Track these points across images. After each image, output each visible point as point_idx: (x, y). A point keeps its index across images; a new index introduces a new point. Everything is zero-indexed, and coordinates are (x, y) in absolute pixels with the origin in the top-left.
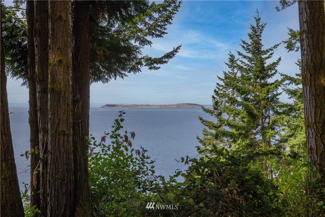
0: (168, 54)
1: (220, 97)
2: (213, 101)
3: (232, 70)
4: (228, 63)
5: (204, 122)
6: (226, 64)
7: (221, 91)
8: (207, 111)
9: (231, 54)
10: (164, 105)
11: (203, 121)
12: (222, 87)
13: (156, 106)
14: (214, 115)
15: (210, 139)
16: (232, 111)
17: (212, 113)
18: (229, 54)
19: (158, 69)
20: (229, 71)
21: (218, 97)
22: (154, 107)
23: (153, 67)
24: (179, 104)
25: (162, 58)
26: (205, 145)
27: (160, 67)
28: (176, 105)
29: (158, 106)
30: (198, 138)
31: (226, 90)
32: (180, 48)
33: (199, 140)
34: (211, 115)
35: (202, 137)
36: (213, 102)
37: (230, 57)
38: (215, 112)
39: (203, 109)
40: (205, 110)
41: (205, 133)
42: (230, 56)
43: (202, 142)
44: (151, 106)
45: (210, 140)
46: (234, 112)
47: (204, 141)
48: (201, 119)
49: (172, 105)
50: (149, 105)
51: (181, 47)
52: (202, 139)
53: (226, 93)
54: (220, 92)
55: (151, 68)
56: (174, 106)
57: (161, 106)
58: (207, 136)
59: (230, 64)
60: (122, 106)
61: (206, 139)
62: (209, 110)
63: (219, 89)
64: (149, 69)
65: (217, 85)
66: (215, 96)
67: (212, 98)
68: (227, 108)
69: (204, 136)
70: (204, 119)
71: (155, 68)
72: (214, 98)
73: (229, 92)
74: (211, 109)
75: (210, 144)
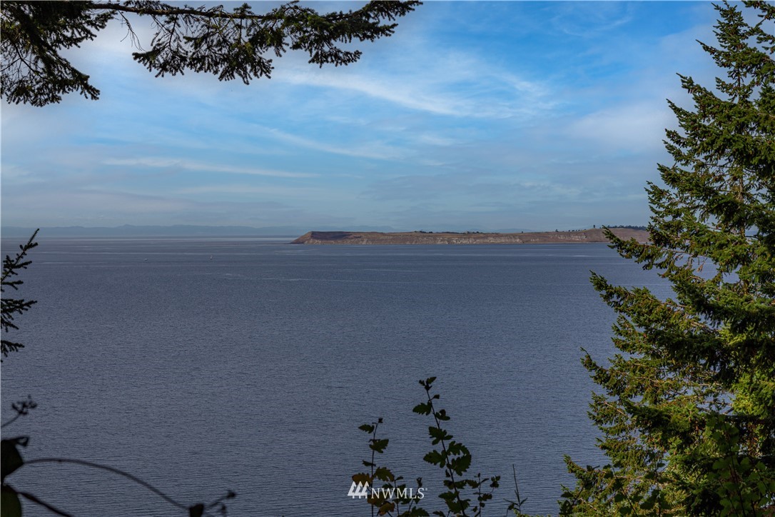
1: (682, 191)
2: (654, 206)
3: (731, 74)
4: (717, 45)
5: (615, 299)
6: (706, 48)
7: (686, 164)
8: (627, 251)
9: (725, 7)
10: (538, 235)
11: (610, 295)
12: (689, 148)
13: (507, 235)
14: (659, 265)
15: (644, 366)
16: (721, 246)
17: (649, 257)
18: (718, 7)
19: (349, 60)
20: (718, 80)
21: (676, 191)
22: (498, 241)
23: (331, 55)
24: (597, 227)
25: (365, 12)
26: (618, 394)
27: (358, 53)
28: (586, 233)
29: (514, 236)
30: (590, 364)
31: (707, 158)
33: (594, 373)
34: (646, 267)
36: (652, 209)
37: (723, 20)
38: (660, 255)
39: (609, 242)
40: (620, 245)
42: (725, 13)
43: (607, 379)
44: (487, 235)
45: (642, 370)
46: (726, 251)
47: (617, 375)
48: (600, 284)
49: (569, 233)
50: (477, 235)
52: (608, 366)
53: (711, 171)
54: (685, 168)
55: (319, 59)
56: (577, 238)
57: (526, 238)
58: (633, 352)
59: (721, 49)
60: (374, 236)
61: (624, 366)
62: (634, 243)
63: (678, 155)
64: (312, 61)
65: (668, 140)
66: (663, 186)
67: (650, 193)
68: (699, 232)
69: (618, 351)
70: (615, 285)
71: (337, 56)
72: (657, 194)
73: (722, 165)
74: (645, 240)
75: (640, 388)
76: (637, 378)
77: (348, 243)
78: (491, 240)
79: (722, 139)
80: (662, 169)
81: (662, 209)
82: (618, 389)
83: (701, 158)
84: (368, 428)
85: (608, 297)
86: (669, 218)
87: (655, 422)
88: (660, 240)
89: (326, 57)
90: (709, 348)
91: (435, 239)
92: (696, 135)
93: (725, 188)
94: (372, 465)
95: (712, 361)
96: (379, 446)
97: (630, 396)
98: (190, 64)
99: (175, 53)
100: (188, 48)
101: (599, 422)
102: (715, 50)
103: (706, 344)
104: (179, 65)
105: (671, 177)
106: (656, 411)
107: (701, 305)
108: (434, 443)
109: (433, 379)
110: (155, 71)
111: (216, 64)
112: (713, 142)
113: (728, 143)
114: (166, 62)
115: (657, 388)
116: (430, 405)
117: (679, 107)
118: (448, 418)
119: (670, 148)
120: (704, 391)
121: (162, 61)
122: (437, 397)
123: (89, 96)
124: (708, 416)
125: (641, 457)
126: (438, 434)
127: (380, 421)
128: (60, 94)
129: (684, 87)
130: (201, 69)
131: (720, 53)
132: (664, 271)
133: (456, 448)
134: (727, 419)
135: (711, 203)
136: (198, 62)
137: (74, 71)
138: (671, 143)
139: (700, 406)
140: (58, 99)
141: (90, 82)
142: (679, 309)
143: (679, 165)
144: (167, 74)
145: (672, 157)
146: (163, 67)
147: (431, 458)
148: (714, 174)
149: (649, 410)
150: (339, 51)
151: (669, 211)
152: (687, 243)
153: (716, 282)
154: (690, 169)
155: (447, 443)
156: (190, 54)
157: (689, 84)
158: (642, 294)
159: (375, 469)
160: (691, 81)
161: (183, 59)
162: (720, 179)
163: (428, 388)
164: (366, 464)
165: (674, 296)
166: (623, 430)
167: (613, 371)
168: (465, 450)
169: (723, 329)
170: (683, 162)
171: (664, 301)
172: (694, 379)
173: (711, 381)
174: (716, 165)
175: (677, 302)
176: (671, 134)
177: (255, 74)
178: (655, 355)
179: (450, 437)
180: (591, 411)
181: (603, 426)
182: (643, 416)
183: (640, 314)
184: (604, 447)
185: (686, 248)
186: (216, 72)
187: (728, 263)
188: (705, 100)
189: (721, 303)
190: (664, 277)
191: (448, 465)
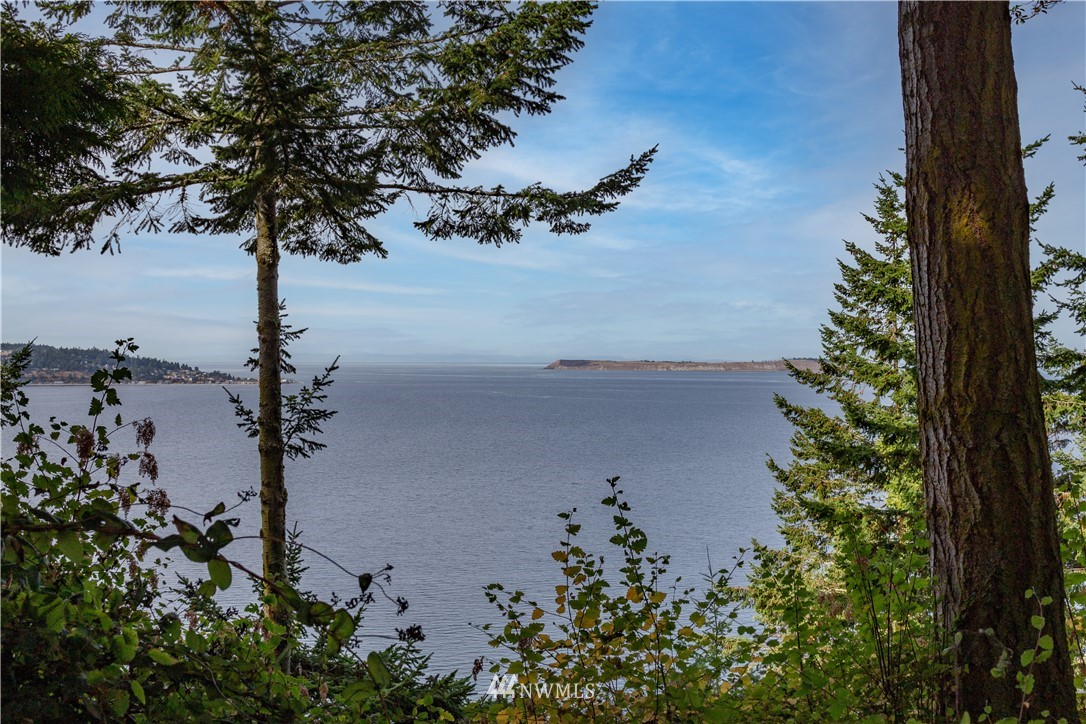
0: (611, 180)
1: (848, 332)
2: (826, 344)
3: (887, 240)
4: (877, 216)
5: (793, 415)
6: (868, 219)
7: (851, 310)
8: (804, 379)
9: (883, 187)
10: (738, 364)
11: (790, 412)
12: (853, 298)
13: (713, 365)
14: (829, 389)
15: (816, 469)
16: (876, 375)
17: (820, 383)
18: (877, 187)
19: (581, 231)
20: (877, 244)
21: (843, 331)
22: (706, 368)
23: (567, 226)
25: (593, 192)
26: (795, 491)
27: (588, 225)
28: (776, 363)
29: (719, 365)
30: (773, 466)
31: (867, 305)
32: (652, 157)
33: (776, 473)
34: (818, 391)
35: (787, 462)
36: (824, 346)
37: (882, 197)
38: (830, 382)
39: (789, 372)
40: (798, 373)
41: (799, 449)
42: (883, 192)
43: (787, 478)
44: (697, 364)
45: (814, 473)
46: (880, 379)
47: (795, 476)
48: (782, 403)
49: (763, 363)
50: (689, 364)
51: (655, 154)
52: (787, 469)
53: (871, 316)
54: (850, 314)
55: (558, 229)
56: (769, 367)
57: (728, 367)
58: (807, 459)
59: (881, 220)
60: (609, 365)
61: (800, 469)
62: (809, 373)
63: (845, 304)
64: (552, 230)
65: (837, 292)
66: (833, 327)
67: (823, 333)
68: (858, 364)
69: (795, 458)
70: (794, 405)
71: (571, 227)
72: (829, 334)
73: (879, 312)
74: (817, 369)
75: (812, 486)
76: (810, 479)
77: (588, 369)
78: (701, 368)
79: (876, 290)
80: (832, 314)
81: (832, 346)
82: (794, 486)
83: (863, 306)
84: (565, 516)
85: (787, 414)
86: (837, 353)
87: (823, 513)
88: (828, 370)
89: (564, 229)
90: (865, 456)
91: (657, 367)
92: (856, 287)
93: (883, 330)
94: (568, 544)
95: (869, 466)
96: (573, 529)
97: (803, 492)
98: (457, 231)
99: (446, 222)
100: (456, 219)
101: (780, 512)
102: (875, 221)
103: (863, 453)
104: (449, 232)
105: (839, 320)
106: (823, 505)
107: (859, 421)
108: (618, 528)
109: (618, 478)
110: (430, 236)
111: (478, 231)
112: (870, 293)
113: (882, 293)
114: (439, 230)
115: (826, 487)
116: (615, 498)
117: (845, 264)
118: (629, 509)
119: (839, 298)
120: (864, 489)
121: (436, 229)
122: (621, 492)
123: (380, 255)
124: (865, 510)
125: (813, 542)
126: (621, 522)
127: (575, 510)
128: (359, 255)
129: (848, 250)
130: (465, 235)
131: (879, 223)
132: (833, 394)
133: (635, 532)
134: (880, 512)
135: (868, 341)
136: (463, 230)
137: (369, 237)
138: (839, 294)
139: (860, 502)
140: (359, 259)
141: (383, 246)
142: (845, 424)
143: (845, 311)
144: (440, 239)
145: (840, 305)
146: (437, 233)
147: (615, 540)
148: (873, 318)
149: (817, 504)
150: (573, 223)
151: (837, 347)
152: (851, 372)
153: (875, 404)
154: (854, 314)
155: (628, 528)
156: (457, 223)
157: (852, 248)
158: (815, 413)
159: (570, 547)
160: (853, 246)
161: (452, 227)
162: (879, 322)
163: (613, 485)
164: (563, 544)
165: (842, 415)
166: (799, 519)
167: (791, 472)
168: (643, 534)
169: (878, 440)
170: (849, 309)
171: (832, 418)
172: (855, 480)
173: (868, 482)
174: (874, 311)
175: (844, 419)
176: (838, 287)
177: (508, 240)
178: (824, 460)
179: (630, 524)
180: (773, 503)
181: (783, 516)
182: (813, 509)
183: (813, 428)
184: (783, 533)
185: (850, 377)
186: (476, 237)
187: (882, 390)
188: (865, 260)
189: (876, 421)
190: (832, 399)
191: (629, 546)
